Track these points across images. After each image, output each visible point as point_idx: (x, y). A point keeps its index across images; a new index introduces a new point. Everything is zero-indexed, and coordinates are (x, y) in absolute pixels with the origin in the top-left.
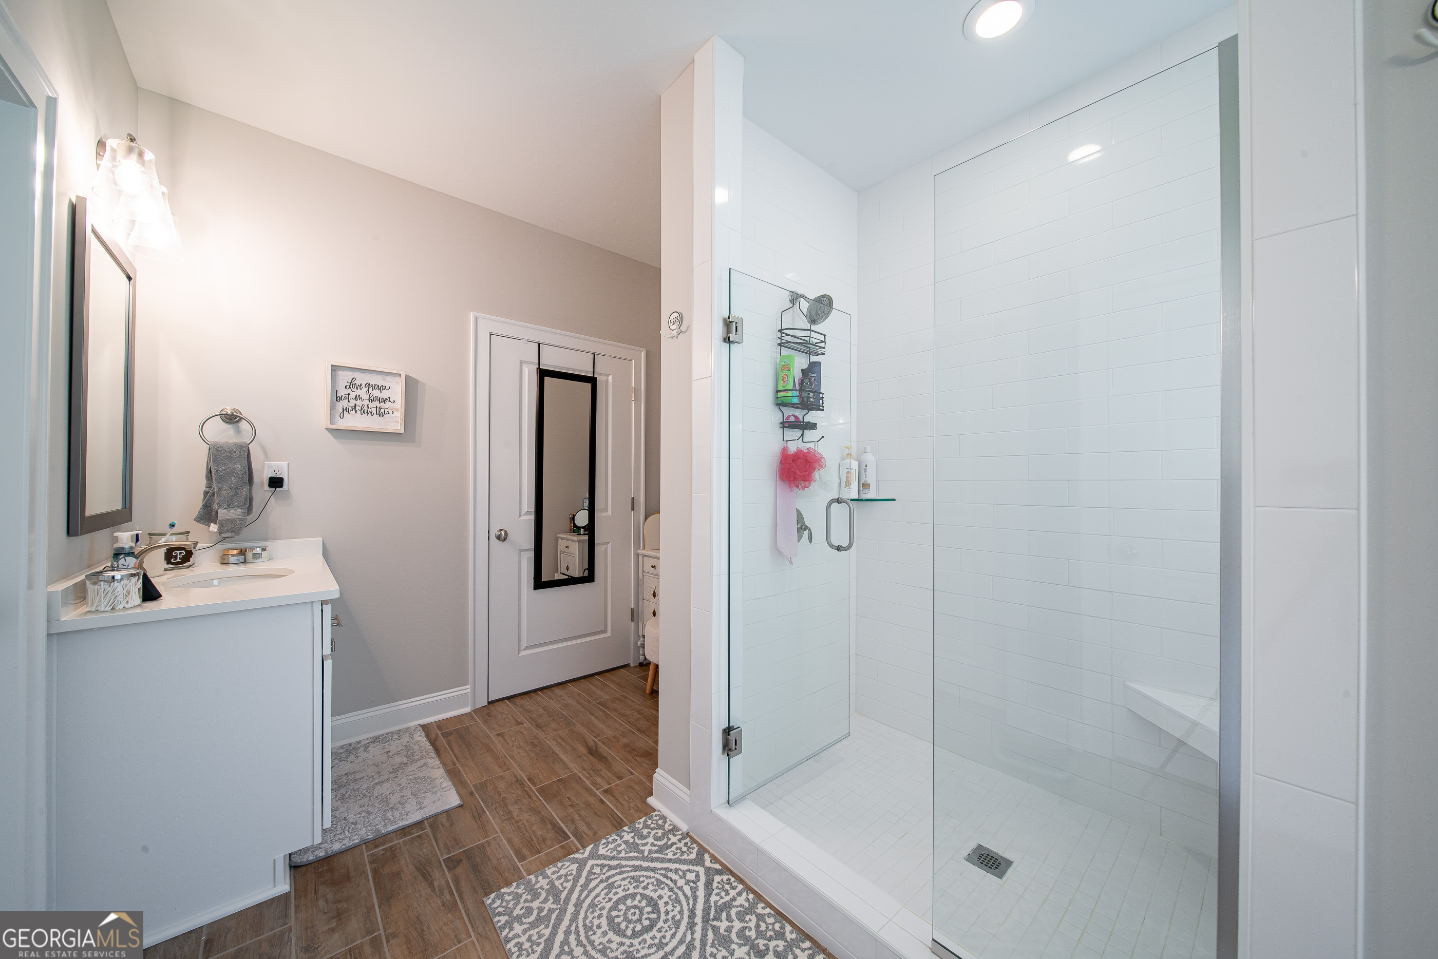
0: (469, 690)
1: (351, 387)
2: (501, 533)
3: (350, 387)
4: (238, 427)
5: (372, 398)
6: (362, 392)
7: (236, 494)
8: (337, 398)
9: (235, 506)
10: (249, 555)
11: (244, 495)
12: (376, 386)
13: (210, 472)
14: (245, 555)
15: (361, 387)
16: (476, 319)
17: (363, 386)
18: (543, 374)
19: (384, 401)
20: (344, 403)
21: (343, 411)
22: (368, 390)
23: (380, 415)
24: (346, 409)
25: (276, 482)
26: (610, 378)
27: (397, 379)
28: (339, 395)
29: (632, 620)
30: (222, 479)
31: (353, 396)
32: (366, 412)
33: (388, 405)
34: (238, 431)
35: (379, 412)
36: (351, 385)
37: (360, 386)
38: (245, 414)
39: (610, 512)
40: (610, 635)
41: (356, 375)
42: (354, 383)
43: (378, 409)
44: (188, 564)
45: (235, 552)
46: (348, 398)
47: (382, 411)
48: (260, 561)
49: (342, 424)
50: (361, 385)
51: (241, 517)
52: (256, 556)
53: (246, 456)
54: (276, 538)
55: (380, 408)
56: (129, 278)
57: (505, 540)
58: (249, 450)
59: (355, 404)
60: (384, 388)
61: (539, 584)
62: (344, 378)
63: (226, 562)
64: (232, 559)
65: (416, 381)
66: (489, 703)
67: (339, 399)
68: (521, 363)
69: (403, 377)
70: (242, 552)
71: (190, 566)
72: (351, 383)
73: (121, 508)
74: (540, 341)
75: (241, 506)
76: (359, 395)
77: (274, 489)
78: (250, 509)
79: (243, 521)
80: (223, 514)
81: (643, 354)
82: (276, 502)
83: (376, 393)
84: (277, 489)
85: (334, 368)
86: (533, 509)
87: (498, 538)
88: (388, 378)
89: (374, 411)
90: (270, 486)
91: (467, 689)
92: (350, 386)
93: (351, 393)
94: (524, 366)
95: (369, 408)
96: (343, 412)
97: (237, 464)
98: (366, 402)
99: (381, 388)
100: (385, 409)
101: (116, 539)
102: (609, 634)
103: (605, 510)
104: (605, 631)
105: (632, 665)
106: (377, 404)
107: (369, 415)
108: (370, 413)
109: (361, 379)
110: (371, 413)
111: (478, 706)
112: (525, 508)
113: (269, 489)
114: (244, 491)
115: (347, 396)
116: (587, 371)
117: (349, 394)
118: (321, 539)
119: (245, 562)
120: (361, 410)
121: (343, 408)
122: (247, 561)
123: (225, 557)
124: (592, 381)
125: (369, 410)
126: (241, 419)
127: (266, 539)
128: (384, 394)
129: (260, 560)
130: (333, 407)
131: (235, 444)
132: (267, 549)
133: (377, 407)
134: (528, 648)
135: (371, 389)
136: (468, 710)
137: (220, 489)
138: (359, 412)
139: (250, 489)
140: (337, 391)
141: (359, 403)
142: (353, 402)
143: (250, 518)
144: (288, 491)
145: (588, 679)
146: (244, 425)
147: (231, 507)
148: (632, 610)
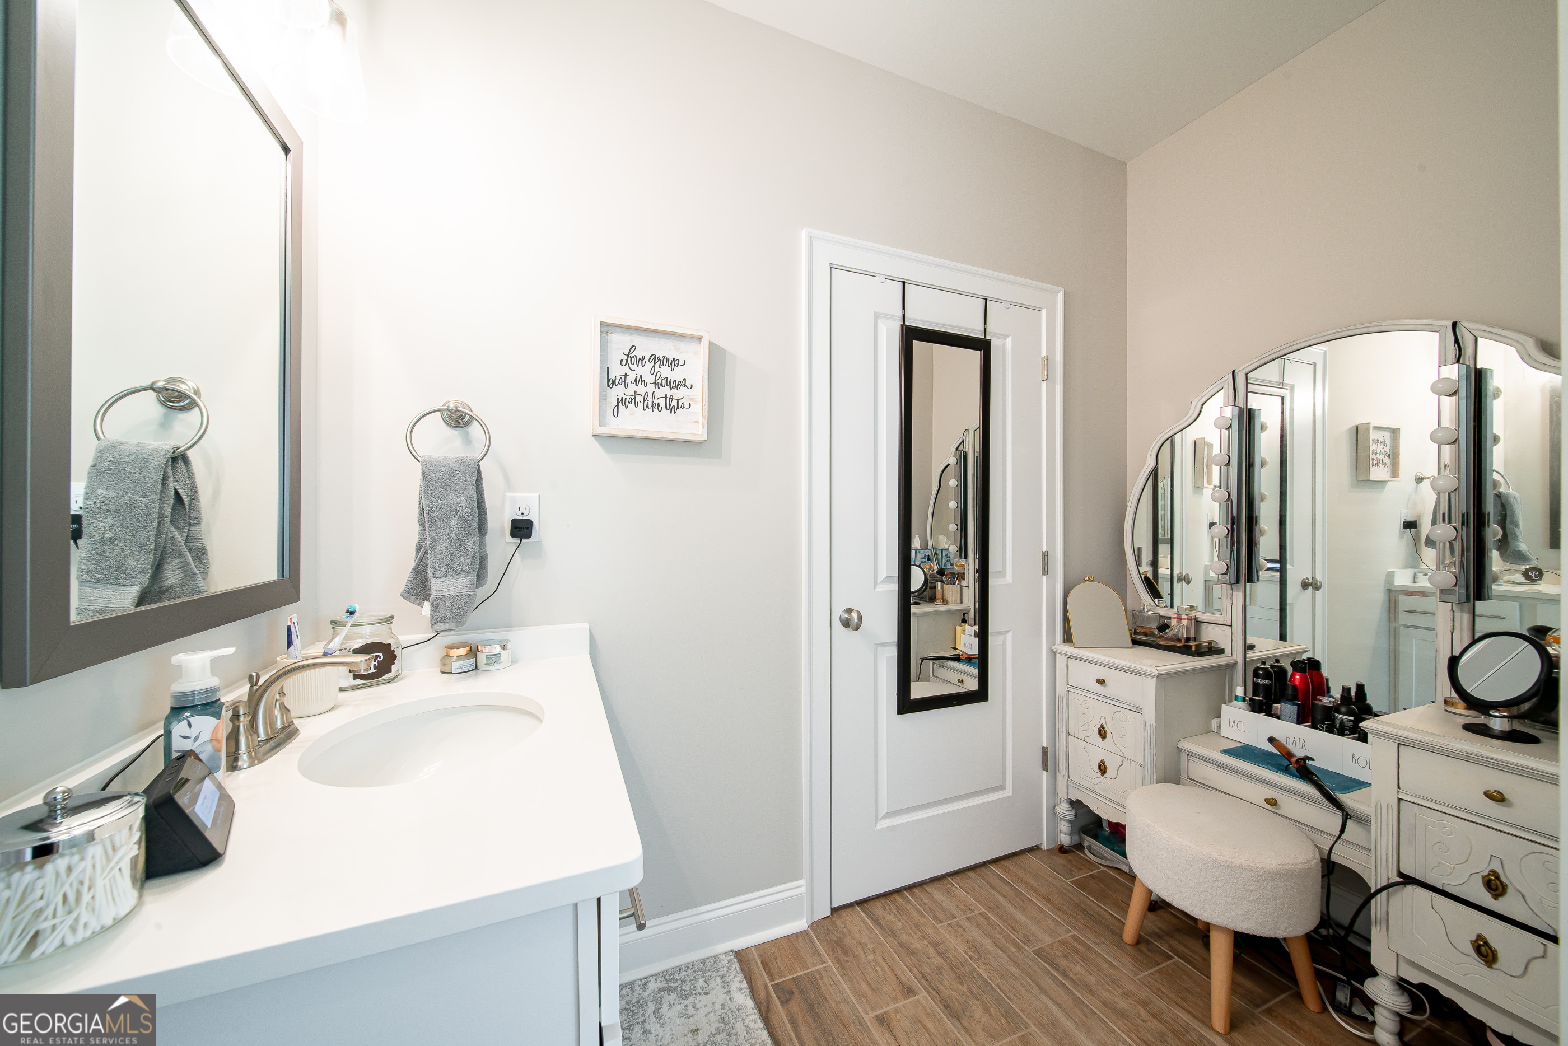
0: (803, 890)
1: (629, 361)
2: (852, 617)
3: (627, 363)
4: (467, 433)
5: (660, 381)
6: (644, 371)
7: (458, 551)
8: (608, 381)
9: (456, 573)
10: (482, 658)
11: (470, 553)
12: (665, 360)
13: (422, 511)
14: (476, 656)
15: (644, 362)
16: (810, 239)
17: (647, 359)
18: (911, 335)
19: (676, 385)
20: (619, 391)
21: (618, 403)
22: (654, 366)
23: (672, 410)
24: (622, 401)
25: (521, 529)
26: (1009, 342)
27: (694, 346)
28: (612, 376)
29: (1045, 768)
30: (438, 523)
31: (631, 378)
32: (650, 405)
33: (682, 392)
34: (468, 441)
35: (670, 405)
36: (630, 358)
37: (642, 361)
38: (477, 411)
39: (1009, 578)
40: (1010, 794)
41: (638, 340)
42: (633, 355)
43: (668, 399)
44: (388, 676)
45: (463, 651)
46: (625, 381)
47: (674, 403)
48: (498, 667)
49: (619, 426)
50: (644, 357)
51: (465, 592)
52: (493, 659)
53: (474, 482)
54: (522, 625)
55: (671, 398)
56: (286, 150)
57: (857, 628)
58: (479, 471)
59: (635, 392)
60: (677, 362)
61: (906, 705)
62: (620, 344)
63: (447, 670)
64: (455, 666)
65: (722, 351)
66: (835, 910)
67: (611, 383)
68: (877, 316)
69: (705, 343)
70: (473, 651)
71: (391, 680)
72: (628, 355)
73: (276, 578)
74: (906, 277)
75: (467, 572)
76: (641, 376)
77: (518, 540)
78: (481, 577)
79: (467, 598)
80: (438, 586)
81: (1060, 298)
82: (521, 561)
83: (665, 372)
84: (524, 540)
85: (605, 329)
86: (895, 573)
87: (846, 623)
88: (683, 345)
89: (663, 405)
90: (513, 535)
91: (799, 887)
92: (627, 360)
93: (629, 372)
94: (880, 322)
95: (656, 398)
96: (618, 405)
97: (460, 496)
98: (651, 388)
99: (673, 363)
100: (678, 399)
101: (178, 671)
102: (1008, 792)
103: (1002, 574)
104: (1002, 787)
105: (1044, 847)
106: (665, 391)
107: (656, 411)
108: (656, 407)
109: (645, 347)
110: (658, 406)
111: (818, 917)
112: (883, 573)
113: (512, 540)
114: (472, 542)
115: (623, 377)
116: (973, 329)
117: (626, 375)
118: (586, 625)
119: (476, 668)
120: (644, 401)
121: (618, 399)
122: (479, 667)
123: (447, 661)
124: (983, 346)
125: (656, 402)
126: (472, 418)
127: (508, 626)
128: (676, 375)
129: (496, 666)
130: (603, 398)
131: (458, 460)
132: (509, 646)
133: (666, 397)
134: (889, 815)
135: (657, 365)
136: (801, 924)
137: (434, 542)
138: (640, 405)
139: (482, 543)
140: (608, 369)
141: (641, 389)
142: (630, 392)
143: (482, 592)
144: (540, 544)
145: (978, 870)
146: (475, 429)
147: (450, 573)
148: (1045, 751)
